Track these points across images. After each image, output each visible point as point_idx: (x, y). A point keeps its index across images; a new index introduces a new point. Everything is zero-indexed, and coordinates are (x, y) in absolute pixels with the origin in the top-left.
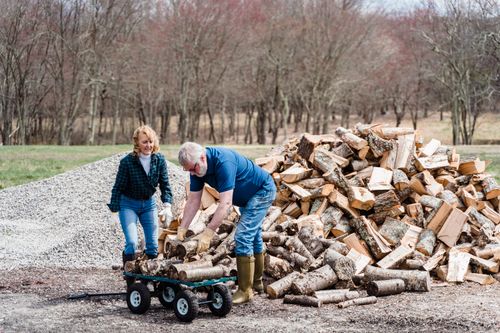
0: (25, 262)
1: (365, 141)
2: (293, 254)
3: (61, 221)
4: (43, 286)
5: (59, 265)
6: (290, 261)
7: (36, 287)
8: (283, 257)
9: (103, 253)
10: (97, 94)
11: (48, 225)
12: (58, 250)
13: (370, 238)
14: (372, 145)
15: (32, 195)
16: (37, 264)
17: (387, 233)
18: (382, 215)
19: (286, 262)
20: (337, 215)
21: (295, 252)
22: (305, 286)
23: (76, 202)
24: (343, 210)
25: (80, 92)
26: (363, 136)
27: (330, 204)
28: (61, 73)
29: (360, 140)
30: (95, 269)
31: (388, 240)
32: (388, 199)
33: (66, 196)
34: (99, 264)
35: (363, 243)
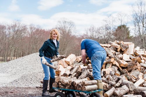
0: (4, 85)
1: (120, 46)
2: (110, 81)
3: (13, 73)
4: (13, 94)
5: (16, 86)
6: (109, 84)
7: (11, 94)
8: (106, 82)
9: (32, 82)
10: (14, 51)
11: (10, 75)
12: (16, 81)
13: (129, 76)
14: (122, 47)
15: (4, 66)
16: (8, 86)
17: (134, 75)
18: (130, 69)
19: (107, 84)
20: (116, 68)
21: (110, 80)
22: (119, 93)
23: (18, 68)
24: (118, 67)
25: (9, 51)
26: (119, 44)
27: (113, 65)
28: (5, 46)
29: (118, 45)
30: (30, 88)
31: (134, 77)
32: (132, 63)
33: (15, 66)
34: (30, 86)
35: (127, 78)
